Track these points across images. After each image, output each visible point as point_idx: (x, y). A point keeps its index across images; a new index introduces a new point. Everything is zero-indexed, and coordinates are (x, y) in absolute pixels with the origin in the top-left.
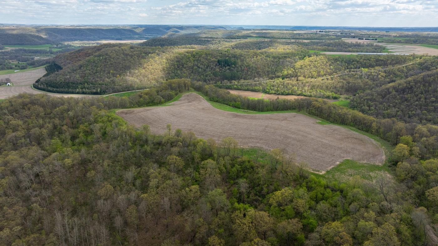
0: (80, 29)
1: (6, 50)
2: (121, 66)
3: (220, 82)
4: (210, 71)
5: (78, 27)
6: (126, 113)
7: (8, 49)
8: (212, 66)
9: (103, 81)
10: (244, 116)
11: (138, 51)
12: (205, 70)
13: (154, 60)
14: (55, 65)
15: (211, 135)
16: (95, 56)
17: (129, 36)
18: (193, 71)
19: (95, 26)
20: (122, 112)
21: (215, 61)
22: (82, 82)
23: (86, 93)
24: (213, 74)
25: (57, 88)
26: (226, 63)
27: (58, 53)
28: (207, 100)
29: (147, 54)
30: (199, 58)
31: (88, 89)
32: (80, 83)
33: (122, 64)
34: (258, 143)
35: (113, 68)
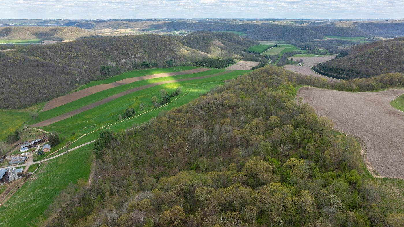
1: (324, 40)
14: (346, 53)
16: (375, 48)
22: (349, 70)
25: (327, 71)
32: (347, 71)
35: (384, 61)
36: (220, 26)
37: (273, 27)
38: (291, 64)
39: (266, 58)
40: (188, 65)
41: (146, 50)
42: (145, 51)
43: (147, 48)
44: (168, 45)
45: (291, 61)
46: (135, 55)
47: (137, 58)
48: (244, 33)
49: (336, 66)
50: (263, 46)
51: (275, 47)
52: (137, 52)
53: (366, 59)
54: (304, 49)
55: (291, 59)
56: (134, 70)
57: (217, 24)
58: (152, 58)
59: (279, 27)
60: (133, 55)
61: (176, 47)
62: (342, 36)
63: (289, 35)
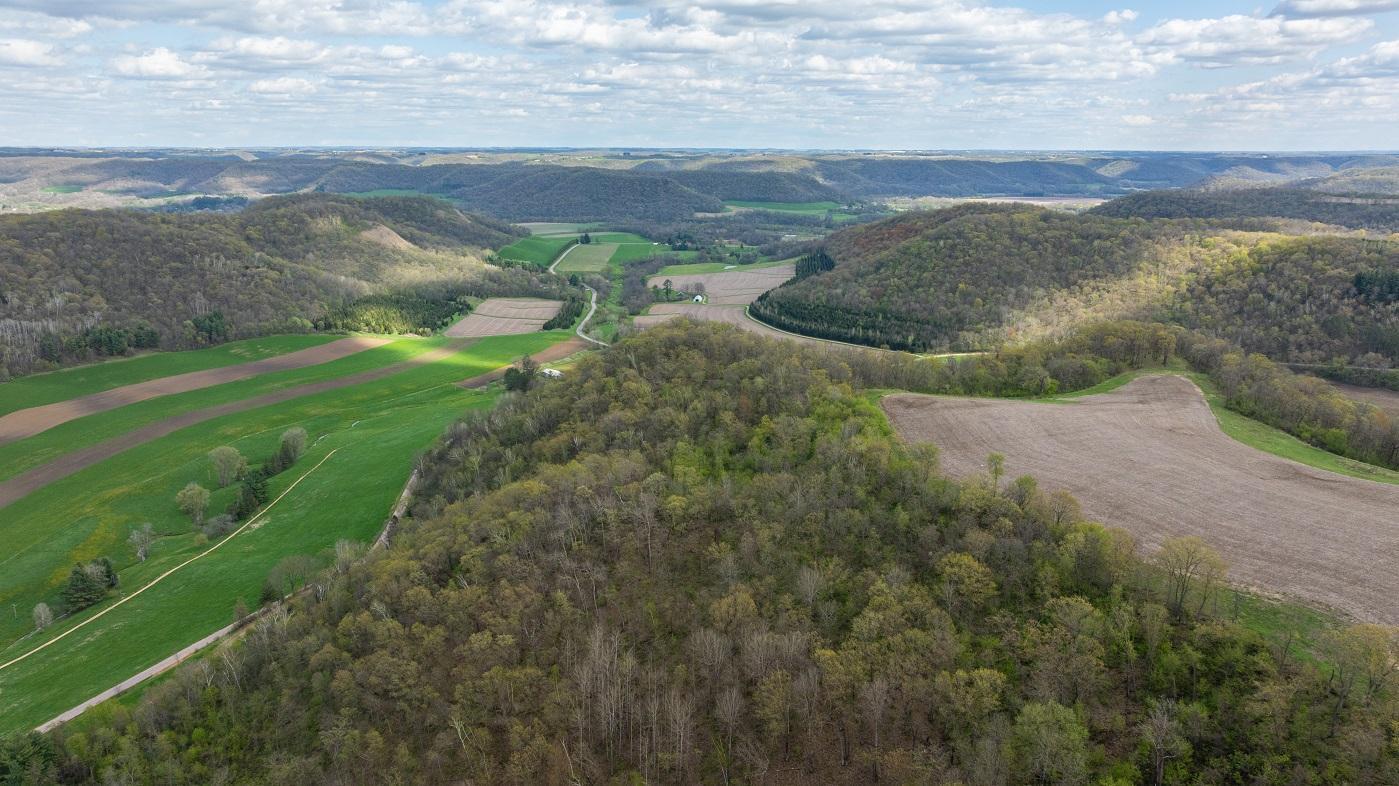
0: (925, 161)
1: (725, 214)
2: (994, 271)
3: (1345, 358)
4: (1311, 313)
5: (922, 157)
6: (909, 406)
7: (733, 210)
8: (1325, 296)
9: (932, 312)
10: (1328, 481)
11: (1063, 228)
12: (1291, 310)
13: (1106, 261)
14: (824, 257)
15: (1148, 522)
16: (927, 238)
17: (1068, 187)
18: (1242, 308)
19: (973, 153)
20: (900, 401)
21: (1343, 279)
22: (873, 309)
23: (874, 341)
24: (1324, 325)
25: (803, 319)
26: (1391, 287)
27: (844, 226)
28: (1213, 404)
29: (1090, 238)
30: (1279, 265)
31: (881, 332)
32: (866, 314)
33: (1000, 267)
34: (1339, 591)
35: (968, 276)
36: (354, 171)
37: (554, 174)
38: (669, 301)
39: (575, 285)
40: (293, 329)
41: (91, 277)
42: (85, 283)
43: (95, 270)
44: (193, 253)
45: (668, 291)
46: (41, 302)
47: (52, 315)
48: (453, 197)
49: (824, 299)
50: (543, 240)
51: (583, 243)
52: (50, 290)
53: (912, 272)
54: (684, 248)
55: (664, 284)
56: (45, 368)
57: (340, 168)
58: (123, 310)
59: (576, 174)
60: (32, 301)
61: (227, 258)
62: (774, 201)
63: (611, 201)
